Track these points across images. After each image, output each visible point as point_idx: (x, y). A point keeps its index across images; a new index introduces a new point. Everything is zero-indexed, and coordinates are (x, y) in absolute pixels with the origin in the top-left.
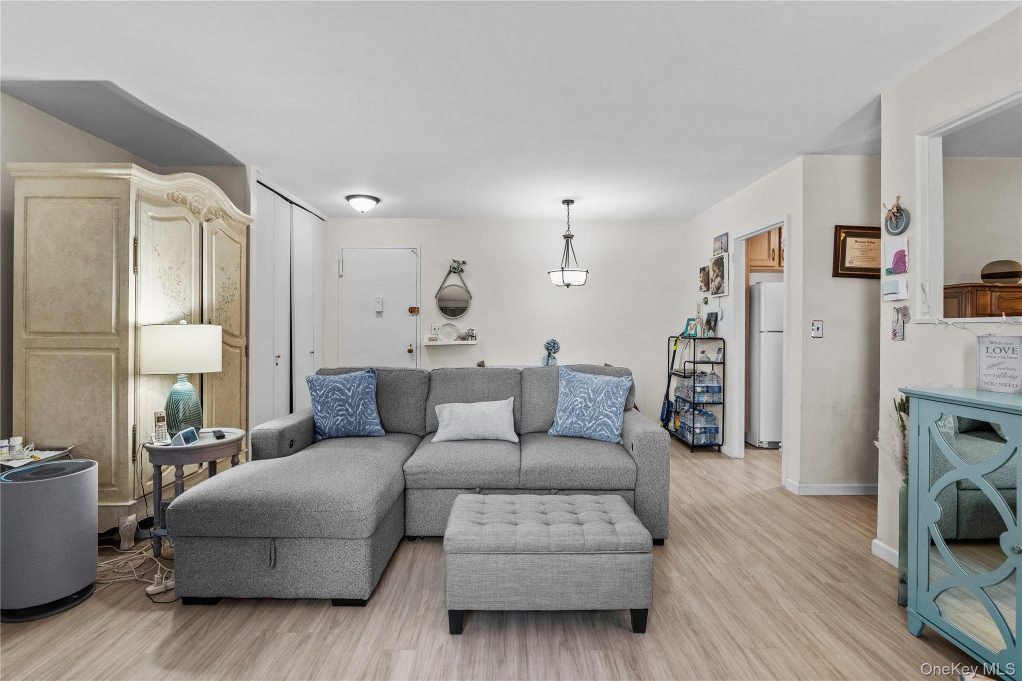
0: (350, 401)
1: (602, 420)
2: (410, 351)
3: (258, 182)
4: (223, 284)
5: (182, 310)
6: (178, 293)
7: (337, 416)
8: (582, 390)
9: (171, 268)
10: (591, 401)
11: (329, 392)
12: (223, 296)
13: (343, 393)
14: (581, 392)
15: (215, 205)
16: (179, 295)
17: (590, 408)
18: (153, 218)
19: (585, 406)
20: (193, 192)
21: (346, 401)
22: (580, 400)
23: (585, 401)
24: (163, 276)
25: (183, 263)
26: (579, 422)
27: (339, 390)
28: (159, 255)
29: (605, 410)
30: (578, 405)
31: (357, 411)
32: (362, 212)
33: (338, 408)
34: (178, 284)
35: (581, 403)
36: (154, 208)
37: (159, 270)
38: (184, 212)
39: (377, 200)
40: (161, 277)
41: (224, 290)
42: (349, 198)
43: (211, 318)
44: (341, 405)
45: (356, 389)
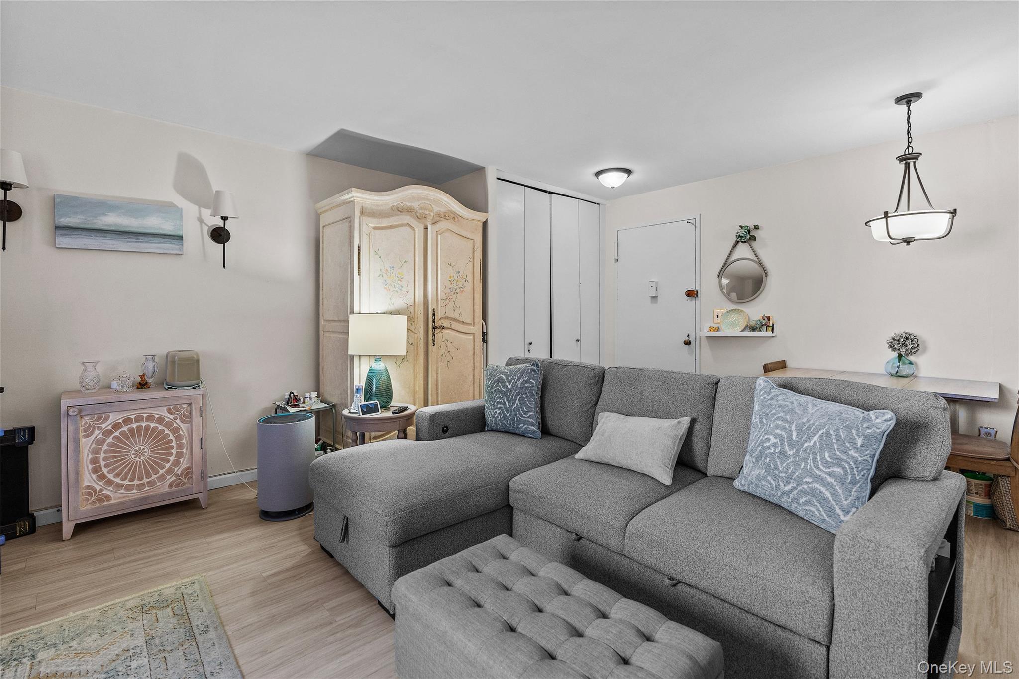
0: (509, 394)
1: (810, 486)
2: (687, 343)
3: (497, 178)
4: (450, 277)
5: (404, 301)
6: (400, 287)
7: (496, 409)
8: (780, 423)
9: (393, 267)
10: (792, 445)
11: (494, 383)
12: (450, 288)
13: (504, 386)
14: (777, 427)
15: (443, 210)
16: (401, 289)
17: (787, 457)
18: (375, 228)
19: (780, 452)
20: (419, 201)
21: (505, 394)
22: (773, 440)
23: (782, 444)
24: (384, 274)
25: (405, 262)
26: (769, 478)
27: (503, 382)
28: (380, 257)
29: (818, 467)
30: (769, 448)
31: (513, 406)
32: (613, 187)
33: (498, 401)
34: (401, 280)
35: (775, 445)
36: (375, 220)
37: (381, 270)
38: (407, 219)
39: (628, 172)
40: (382, 276)
41: (451, 283)
42: (598, 174)
43: (435, 308)
44: (499, 398)
45: (516, 382)
